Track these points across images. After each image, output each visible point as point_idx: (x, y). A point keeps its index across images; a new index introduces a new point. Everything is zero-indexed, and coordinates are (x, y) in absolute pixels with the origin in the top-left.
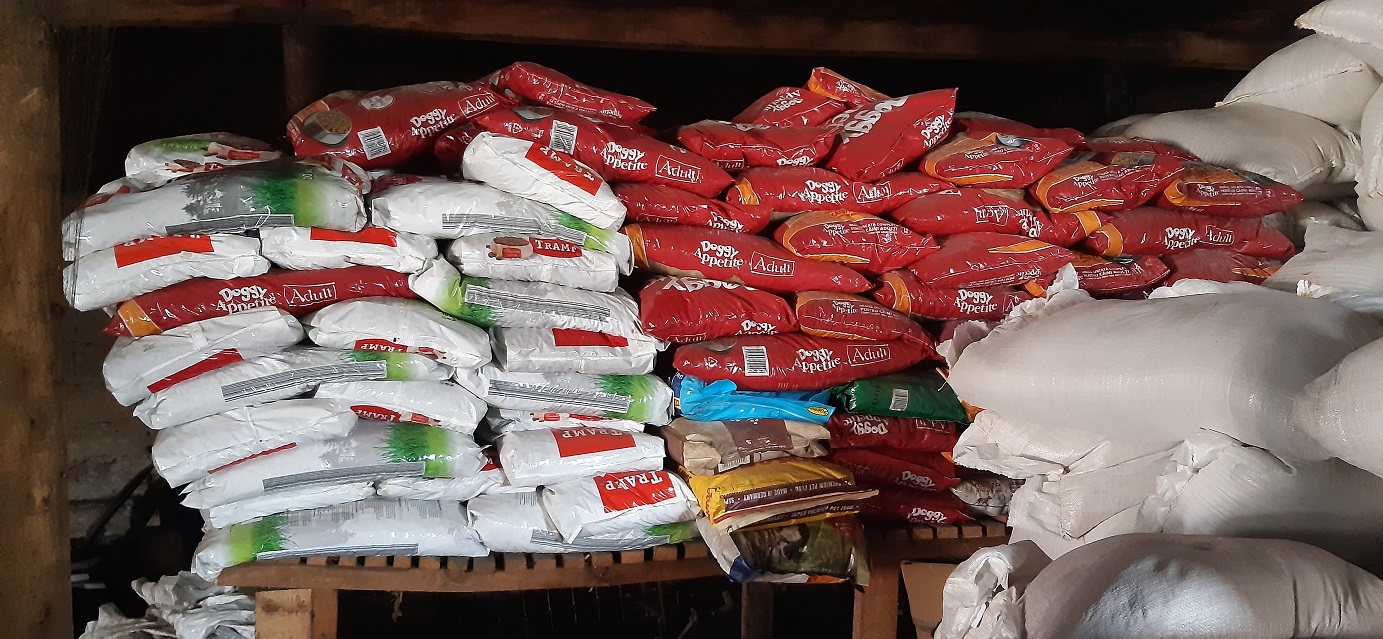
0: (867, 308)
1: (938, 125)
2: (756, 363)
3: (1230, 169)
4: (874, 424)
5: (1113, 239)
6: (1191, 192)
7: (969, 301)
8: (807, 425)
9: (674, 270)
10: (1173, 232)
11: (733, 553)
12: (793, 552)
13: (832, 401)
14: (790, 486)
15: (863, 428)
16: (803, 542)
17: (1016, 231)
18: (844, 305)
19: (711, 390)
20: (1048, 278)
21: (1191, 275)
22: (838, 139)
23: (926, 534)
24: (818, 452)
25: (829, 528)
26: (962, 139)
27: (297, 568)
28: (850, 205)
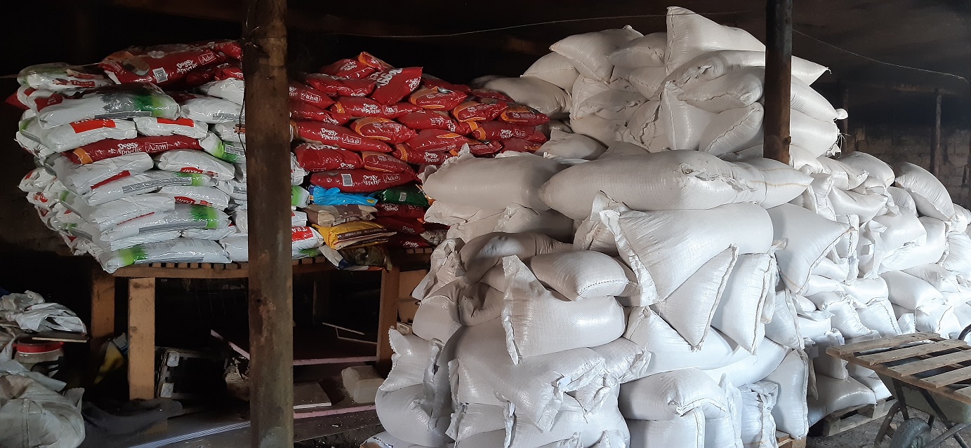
0: (391, 159)
1: (415, 83)
2: (347, 181)
3: (524, 106)
4: (393, 207)
5: (482, 134)
6: (510, 115)
7: (429, 157)
8: (367, 207)
9: (310, 140)
10: (504, 131)
11: (340, 258)
12: (363, 257)
13: (376, 197)
14: (362, 231)
15: (389, 208)
16: (366, 254)
17: (445, 129)
18: (382, 158)
19: (328, 192)
20: (458, 149)
21: (510, 149)
22: (376, 87)
23: (411, 252)
24: (372, 217)
25: (375, 248)
26: (424, 89)
27: (148, 268)
28: (382, 115)
